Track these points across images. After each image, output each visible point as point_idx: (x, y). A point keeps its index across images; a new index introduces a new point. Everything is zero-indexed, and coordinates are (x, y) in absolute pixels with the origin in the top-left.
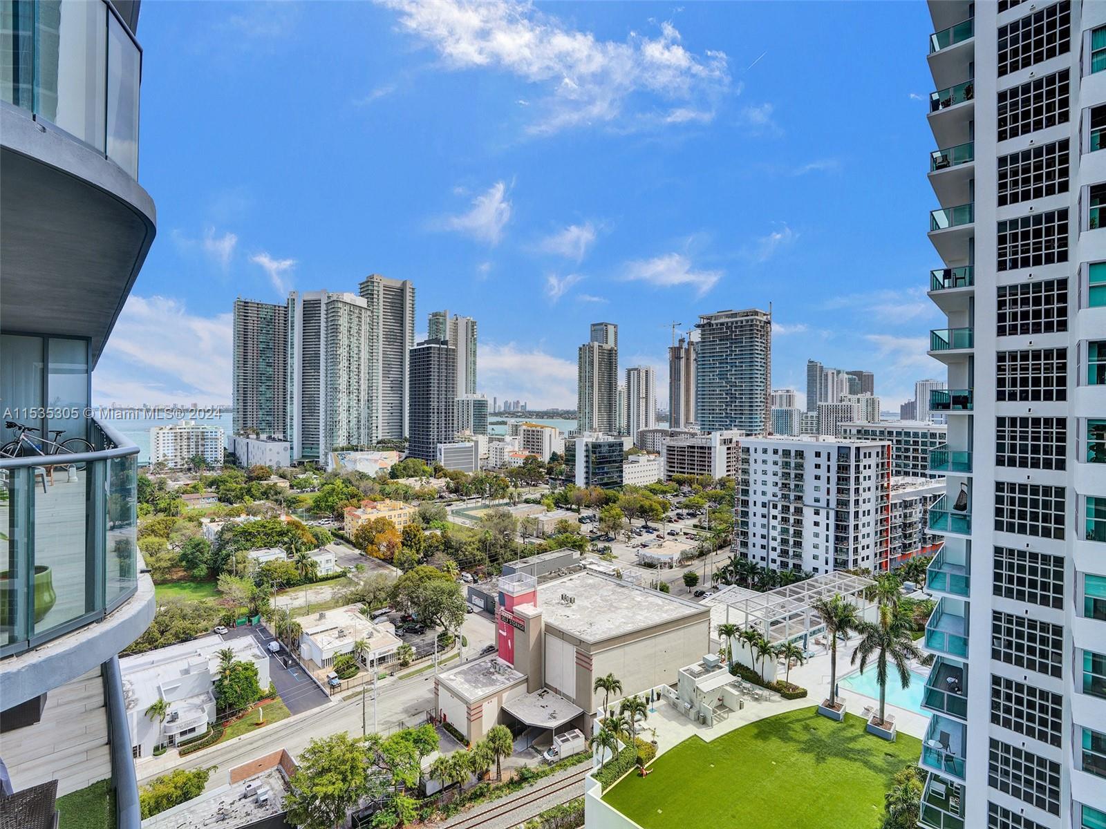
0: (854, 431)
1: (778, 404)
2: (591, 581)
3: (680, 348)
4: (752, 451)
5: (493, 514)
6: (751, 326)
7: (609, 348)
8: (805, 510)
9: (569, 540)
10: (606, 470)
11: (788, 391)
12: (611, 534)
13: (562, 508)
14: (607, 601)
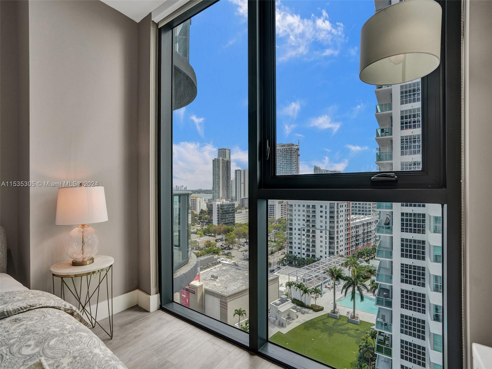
2: (224, 268)
4: (294, 206)
7: (227, 160)
8: (317, 231)
9: (212, 250)
10: (227, 217)
12: (231, 246)
13: (207, 235)
14: (232, 276)
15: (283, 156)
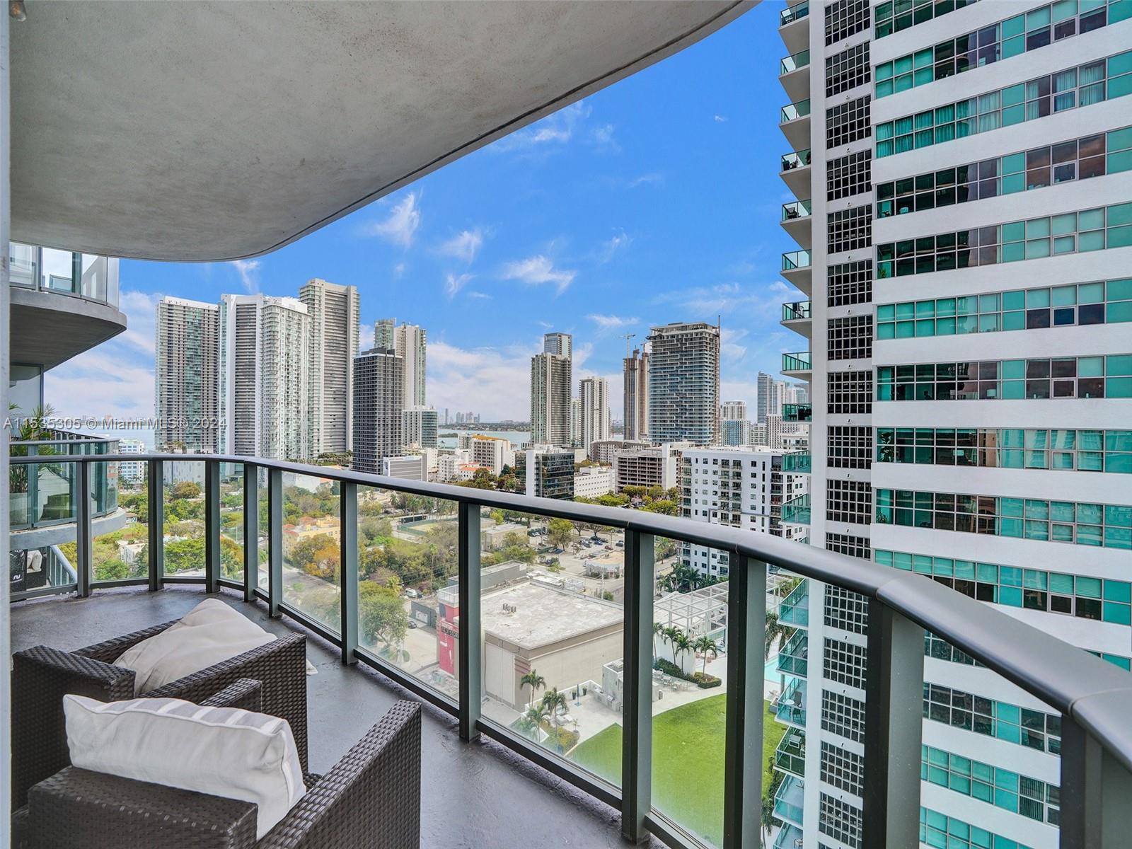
0: (793, 442)
1: (729, 416)
2: (533, 591)
3: (634, 360)
4: (693, 461)
5: (440, 527)
6: (701, 338)
7: (562, 359)
8: (743, 517)
9: (516, 552)
10: (556, 482)
11: (739, 403)
12: (560, 547)
13: (511, 521)
14: (547, 609)
15: (682, 351)
